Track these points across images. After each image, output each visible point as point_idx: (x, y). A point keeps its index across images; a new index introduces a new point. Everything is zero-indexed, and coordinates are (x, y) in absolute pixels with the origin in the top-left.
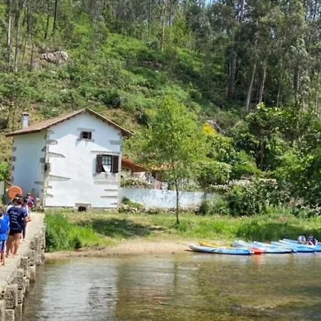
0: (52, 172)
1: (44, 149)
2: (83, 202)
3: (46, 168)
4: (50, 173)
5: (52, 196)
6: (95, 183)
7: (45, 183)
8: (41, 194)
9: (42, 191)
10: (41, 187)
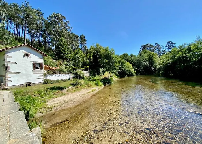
0: (10, 70)
1: (4, 60)
2: (28, 82)
3: (6, 68)
4: (9, 71)
5: (11, 81)
6: (33, 74)
7: (6, 75)
8: (4, 81)
9: (5, 79)
10: (4, 78)
